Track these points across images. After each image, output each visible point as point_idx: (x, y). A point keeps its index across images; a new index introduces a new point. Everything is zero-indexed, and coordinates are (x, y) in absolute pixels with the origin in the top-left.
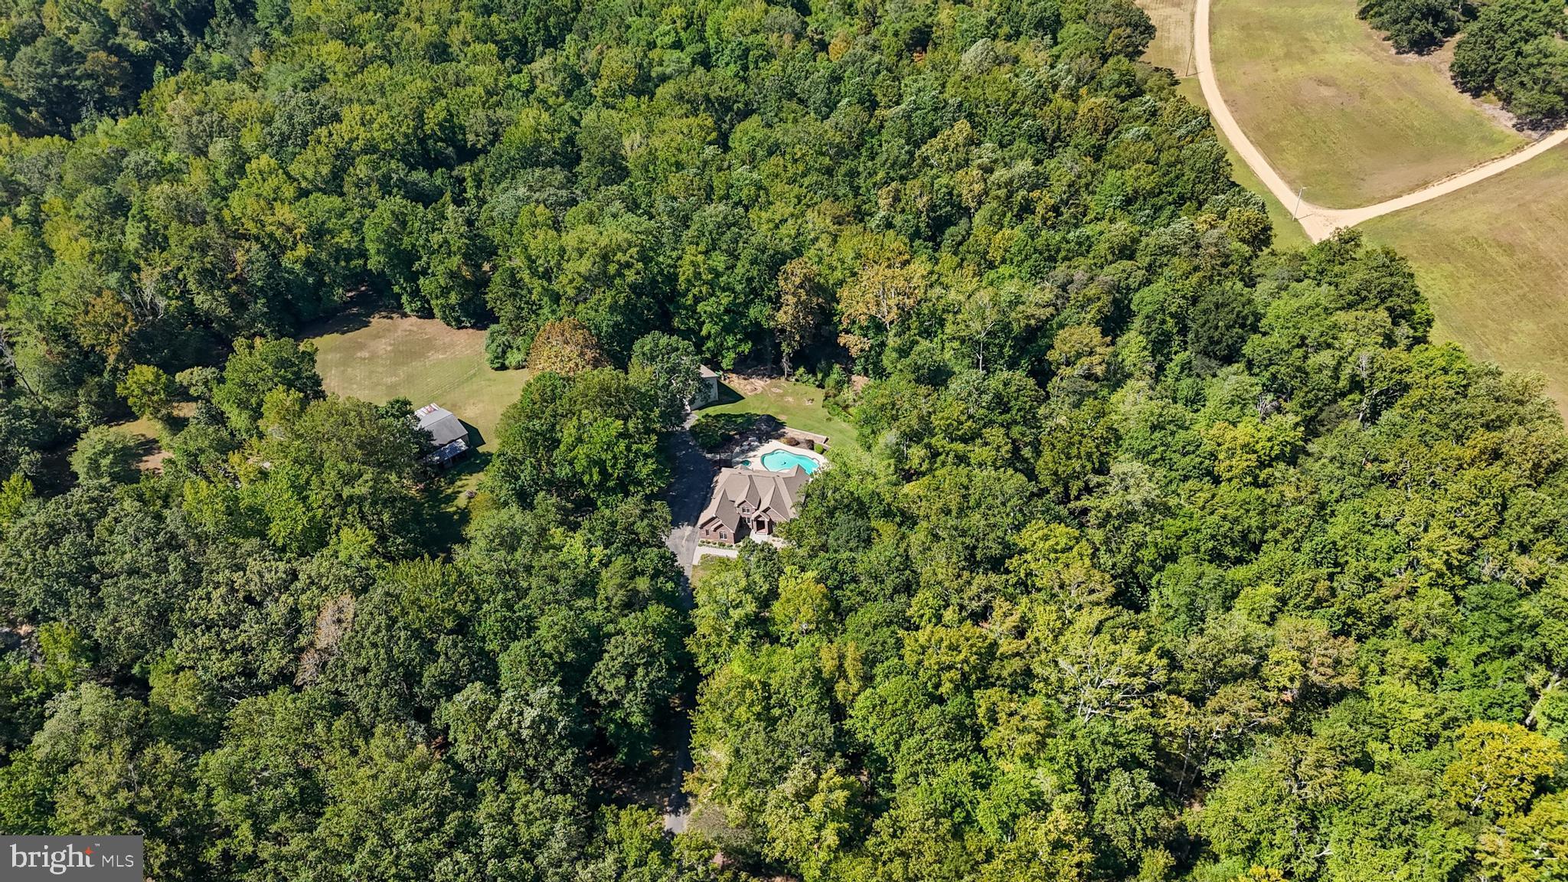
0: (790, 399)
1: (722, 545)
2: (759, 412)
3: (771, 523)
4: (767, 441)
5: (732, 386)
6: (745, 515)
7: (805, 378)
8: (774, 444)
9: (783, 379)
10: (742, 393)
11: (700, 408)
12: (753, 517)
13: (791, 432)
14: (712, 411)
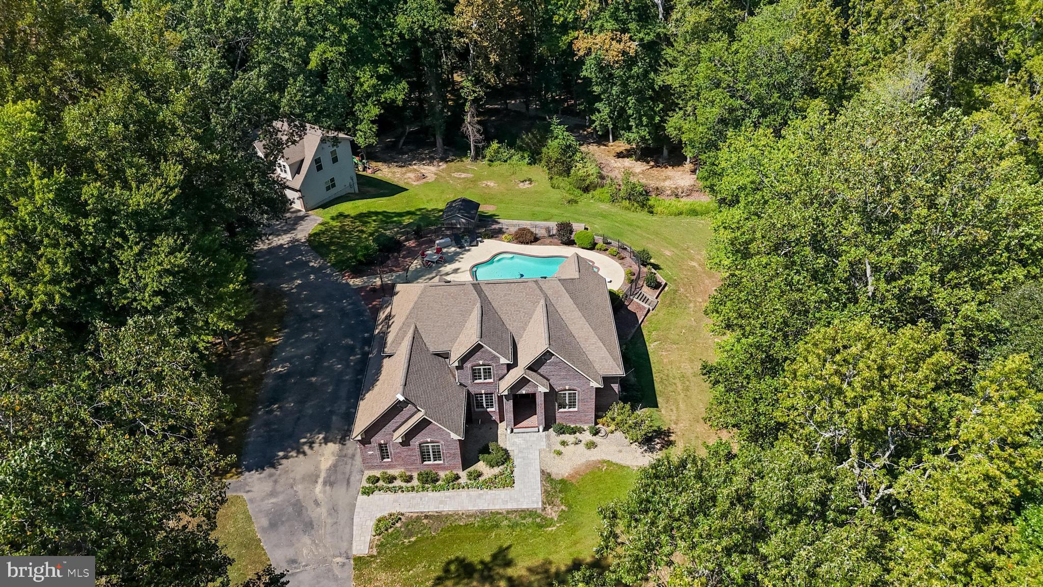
0: (491, 184)
1: (429, 480)
2: (442, 206)
3: (552, 397)
4: (474, 242)
5: (379, 175)
6: (480, 386)
7: (505, 155)
8: (487, 247)
9: (467, 161)
10: (401, 184)
11: (324, 206)
12: (504, 387)
13: (510, 224)
14: (350, 208)
